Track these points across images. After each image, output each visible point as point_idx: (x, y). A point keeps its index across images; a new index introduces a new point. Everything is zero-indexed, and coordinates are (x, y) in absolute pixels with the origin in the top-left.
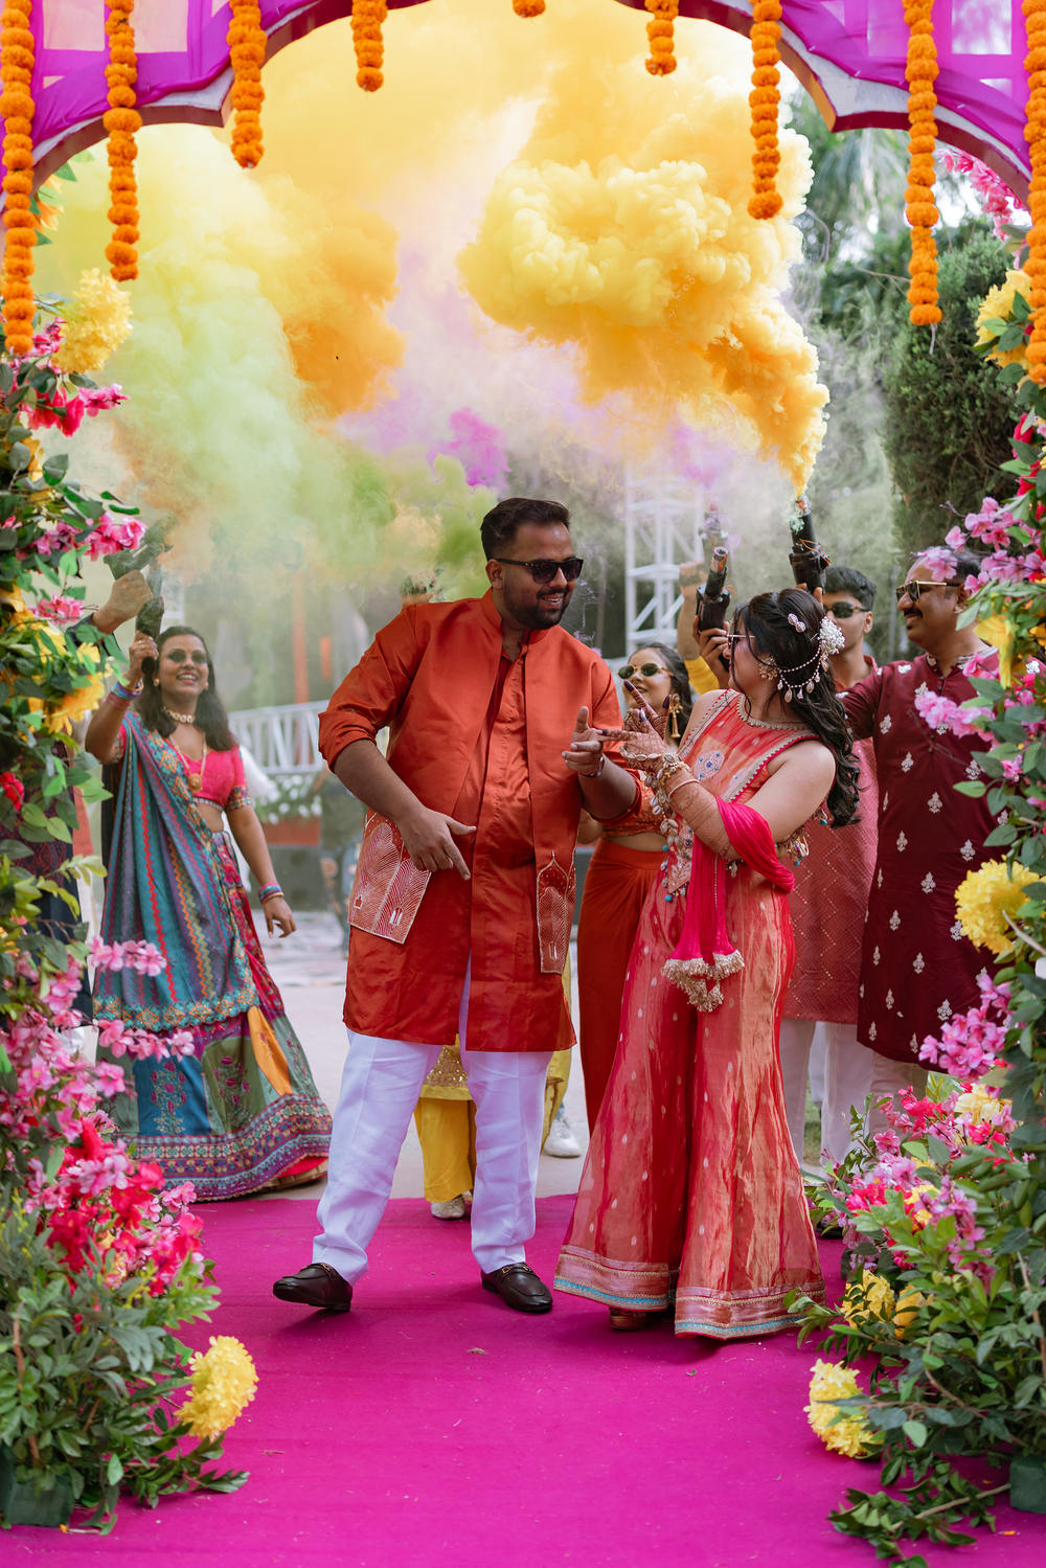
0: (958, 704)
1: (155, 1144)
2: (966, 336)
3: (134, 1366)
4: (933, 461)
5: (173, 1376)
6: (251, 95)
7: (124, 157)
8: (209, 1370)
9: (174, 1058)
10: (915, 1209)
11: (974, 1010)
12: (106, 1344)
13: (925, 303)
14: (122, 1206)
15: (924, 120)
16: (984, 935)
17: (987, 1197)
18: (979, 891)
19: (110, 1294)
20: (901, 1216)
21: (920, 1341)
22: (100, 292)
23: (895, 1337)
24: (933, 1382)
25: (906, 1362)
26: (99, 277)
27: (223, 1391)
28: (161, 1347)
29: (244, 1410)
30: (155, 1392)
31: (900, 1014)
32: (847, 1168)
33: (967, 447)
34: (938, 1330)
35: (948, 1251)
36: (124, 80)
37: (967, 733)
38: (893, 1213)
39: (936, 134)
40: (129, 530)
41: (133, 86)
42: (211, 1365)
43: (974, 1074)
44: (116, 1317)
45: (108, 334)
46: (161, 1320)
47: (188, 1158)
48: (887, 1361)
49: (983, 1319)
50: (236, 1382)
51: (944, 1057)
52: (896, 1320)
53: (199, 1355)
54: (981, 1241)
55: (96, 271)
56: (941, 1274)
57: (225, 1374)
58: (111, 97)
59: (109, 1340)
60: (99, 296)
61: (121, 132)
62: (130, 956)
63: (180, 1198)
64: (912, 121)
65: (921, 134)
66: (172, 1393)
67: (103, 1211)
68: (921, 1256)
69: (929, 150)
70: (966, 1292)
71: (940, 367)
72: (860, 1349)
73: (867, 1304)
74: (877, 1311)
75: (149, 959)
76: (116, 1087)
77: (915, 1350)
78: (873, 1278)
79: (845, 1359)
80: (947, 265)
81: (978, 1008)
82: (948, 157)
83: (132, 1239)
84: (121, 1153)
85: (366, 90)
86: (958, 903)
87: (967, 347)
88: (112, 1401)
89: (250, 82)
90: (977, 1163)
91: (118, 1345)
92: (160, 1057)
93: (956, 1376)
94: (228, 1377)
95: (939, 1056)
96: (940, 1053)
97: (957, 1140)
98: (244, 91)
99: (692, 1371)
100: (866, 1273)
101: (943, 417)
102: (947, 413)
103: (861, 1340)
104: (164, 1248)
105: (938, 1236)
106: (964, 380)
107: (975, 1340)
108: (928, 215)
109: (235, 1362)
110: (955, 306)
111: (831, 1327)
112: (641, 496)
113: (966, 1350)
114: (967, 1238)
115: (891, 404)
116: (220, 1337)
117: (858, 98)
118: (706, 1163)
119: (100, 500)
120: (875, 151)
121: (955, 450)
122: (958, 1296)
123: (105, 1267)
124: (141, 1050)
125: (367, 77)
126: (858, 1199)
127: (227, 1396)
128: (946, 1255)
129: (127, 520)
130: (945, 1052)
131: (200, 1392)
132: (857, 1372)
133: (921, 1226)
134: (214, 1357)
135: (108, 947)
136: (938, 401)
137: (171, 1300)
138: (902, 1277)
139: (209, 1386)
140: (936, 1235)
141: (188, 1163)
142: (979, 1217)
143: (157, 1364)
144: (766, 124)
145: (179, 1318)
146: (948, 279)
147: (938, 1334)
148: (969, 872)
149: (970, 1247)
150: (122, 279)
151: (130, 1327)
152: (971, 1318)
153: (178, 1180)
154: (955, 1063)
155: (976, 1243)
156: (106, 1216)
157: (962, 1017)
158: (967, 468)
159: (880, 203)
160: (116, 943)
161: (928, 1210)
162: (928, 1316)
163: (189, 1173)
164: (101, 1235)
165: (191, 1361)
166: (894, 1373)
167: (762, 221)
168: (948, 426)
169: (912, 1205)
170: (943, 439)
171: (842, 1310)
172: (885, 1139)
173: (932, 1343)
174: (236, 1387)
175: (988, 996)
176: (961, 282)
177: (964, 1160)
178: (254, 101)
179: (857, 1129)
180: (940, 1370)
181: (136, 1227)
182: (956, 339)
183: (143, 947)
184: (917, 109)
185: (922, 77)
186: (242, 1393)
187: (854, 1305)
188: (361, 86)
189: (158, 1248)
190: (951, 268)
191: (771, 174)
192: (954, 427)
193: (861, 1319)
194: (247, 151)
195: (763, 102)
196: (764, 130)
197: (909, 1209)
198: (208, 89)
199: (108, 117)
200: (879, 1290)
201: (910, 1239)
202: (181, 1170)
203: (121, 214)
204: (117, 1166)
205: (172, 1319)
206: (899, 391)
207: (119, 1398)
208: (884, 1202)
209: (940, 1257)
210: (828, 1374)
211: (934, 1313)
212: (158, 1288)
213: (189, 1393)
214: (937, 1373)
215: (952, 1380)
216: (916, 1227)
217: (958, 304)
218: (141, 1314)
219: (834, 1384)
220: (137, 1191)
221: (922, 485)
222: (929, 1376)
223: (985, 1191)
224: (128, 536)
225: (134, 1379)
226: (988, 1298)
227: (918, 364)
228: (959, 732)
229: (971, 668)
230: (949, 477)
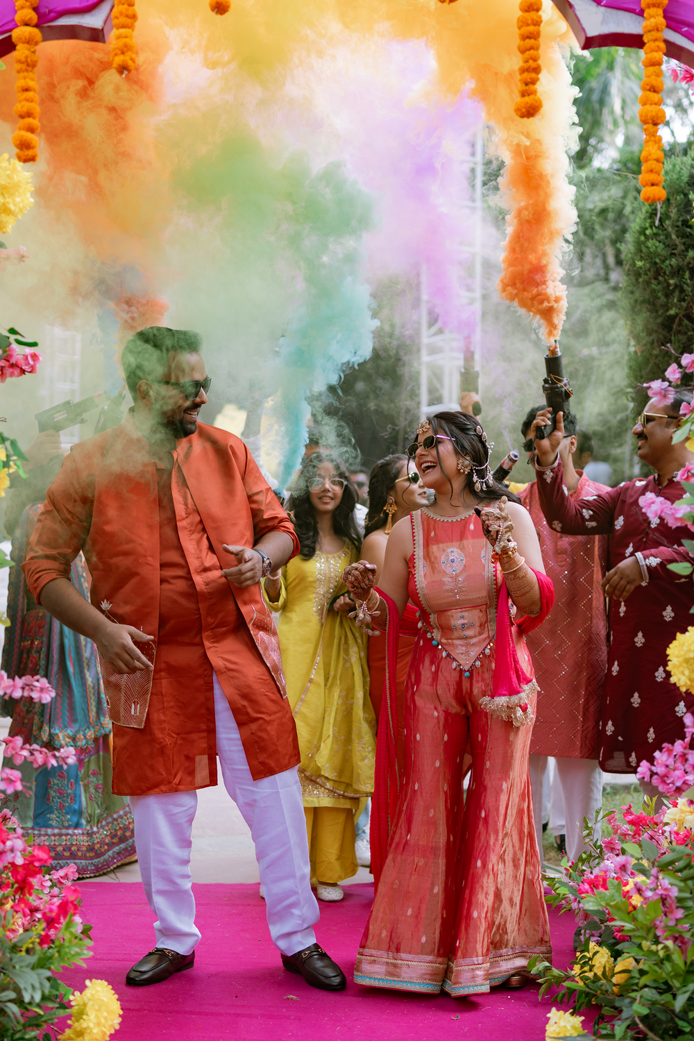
0: (673, 503)
1: (47, 835)
2: (688, 221)
3: (27, 999)
4: (659, 320)
5: (58, 1008)
6: (127, 16)
7: (28, 65)
8: (85, 1005)
9: (60, 767)
10: (630, 894)
11: (680, 741)
12: (5, 982)
13: (653, 185)
14: (19, 877)
15: (655, 40)
16: (689, 683)
17: (686, 885)
18: (685, 648)
19: (9, 944)
20: (619, 899)
21: (633, 995)
22: (8, 172)
23: (613, 993)
24: (641, 1026)
25: (621, 1011)
26: (9, 160)
27: (95, 1021)
28: (47, 984)
29: (111, 1035)
30: (43, 1019)
31: (620, 738)
32: (580, 864)
33: (686, 310)
34: (646, 986)
35: (655, 926)
36: (28, 4)
37: (679, 524)
38: (613, 896)
39: (665, 51)
40: (29, 358)
41: (35, 9)
42: (86, 1001)
43: (679, 790)
44: (14, 961)
45: (15, 205)
46: (48, 965)
47: (72, 845)
48: (606, 1011)
49: (681, 979)
50: (105, 1014)
51: (655, 777)
52: (614, 980)
53: (77, 993)
54: (681, 919)
55: (6, 156)
56: (649, 943)
57: (97, 1008)
58: (18, 17)
59: (8, 979)
60: (8, 176)
61: (26, 45)
62: (27, 688)
63: (66, 877)
64: (646, 41)
65: (653, 51)
66: (56, 1020)
67: (5, 881)
68: (634, 930)
69: (659, 64)
70: (668, 958)
71: (667, 246)
72: (586, 1001)
73: (592, 967)
74: (599, 973)
75: (42, 690)
76: (15, 787)
77: (627, 1001)
78: (597, 948)
79: (574, 1009)
80: (674, 166)
81: (683, 740)
82: (674, 71)
83: (27, 904)
84: (18, 838)
85: (217, 13)
86: (669, 658)
87: (689, 230)
88: (10, 1025)
89: (126, 6)
90: (678, 860)
91: (15, 983)
92: (50, 766)
93: (660, 1022)
94: (99, 1010)
95: (651, 776)
96: (653, 774)
97: (665, 844)
98: (121, 14)
99: (456, 1017)
100: (592, 945)
101: (669, 285)
102: (672, 282)
103: (587, 994)
104: (51, 911)
105: (648, 914)
106: (685, 256)
107: (674, 996)
108: (657, 115)
109: (105, 999)
110: (680, 197)
111: (564, 984)
112: (433, 350)
113: (667, 1002)
114: (670, 916)
115: (628, 275)
116: (94, 980)
117: (603, 22)
118: (479, 863)
119: (8, 335)
120: (622, 82)
121: (677, 311)
122: (662, 961)
123: (6, 923)
124: (35, 760)
125: (217, 3)
126: (587, 886)
127: (99, 1024)
128: (653, 930)
129: (28, 350)
130: (656, 774)
131: (78, 1021)
132: (583, 1018)
133: (635, 908)
134: (89, 995)
135: (10, 680)
136: (665, 273)
137: (56, 950)
138: (619, 947)
139: (84, 1017)
140: (646, 913)
141: (73, 849)
142: (680, 900)
143: (44, 998)
144: (531, 42)
145: (62, 964)
146: (675, 176)
147: (646, 989)
148: (678, 634)
149: (672, 923)
150: (25, 161)
151: (24, 969)
152: (672, 978)
153: (65, 861)
154: (664, 782)
155: (677, 920)
156: (8, 886)
157: (670, 745)
158: (686, 325)
159: (626, 123)
160: (17, 678)
161: (640, 894)
162: (638, 976)
163: (73, 856)
164: (4, 901)
165: (71, 998)
166: (610, 1019)
167: (525, 119)
168: (673, 291)
169: (628, 892)
170: (668, 303)
171: (573, 972)
172: (610, 843)
173: (641, 997)
174: (105, 1018)
175: (690, 730)
176: (685, 178)
177: (668, 857)
178: (129, 21)
179: (588, 835)
180: (647, 1016)
181: (30, 895)
182: (680, 224)
183: (38, 681)
184: (649, 31)
185: (654, 5)
186: (110, 1023)
187: (582, 968)
188: (213, 10)
189: (47, 911)
190: (678, 168)
191: (534, 82)
192: (677, 293)
193: (587, 978)
194: (123, 61)
195: (528, 25)
196: (528, 46)
197: (626, 895)
198: (94, 12)
199: (16, 34)
200: (602, 957)
201: (626, 917)
202: (67, 854)
203: (25, 109)
204: (15, 848)
205: (56, 964)
206: (634, 265)
207: (15, 1023)
208: (606, 889)
209: (649, 930)
210: (560, 1019)
211: (642, 973)
212: (45, 940)
213: (69, 1022)
214: (644, 1019)
215: (656, 1026)
216: (631, 908)
217: (682, 196)
218: (33, 959)
219: (565, 1027)
220: (31, 867)
221: (651, 338)
222: (637, 1021)
223: (685, 880)
224: (29, 364)
225: (26, 1009)
226: (686, 963)
227: (650, 243)
228: (673, 524)
229: (683, 475)
230: (673, 333)
